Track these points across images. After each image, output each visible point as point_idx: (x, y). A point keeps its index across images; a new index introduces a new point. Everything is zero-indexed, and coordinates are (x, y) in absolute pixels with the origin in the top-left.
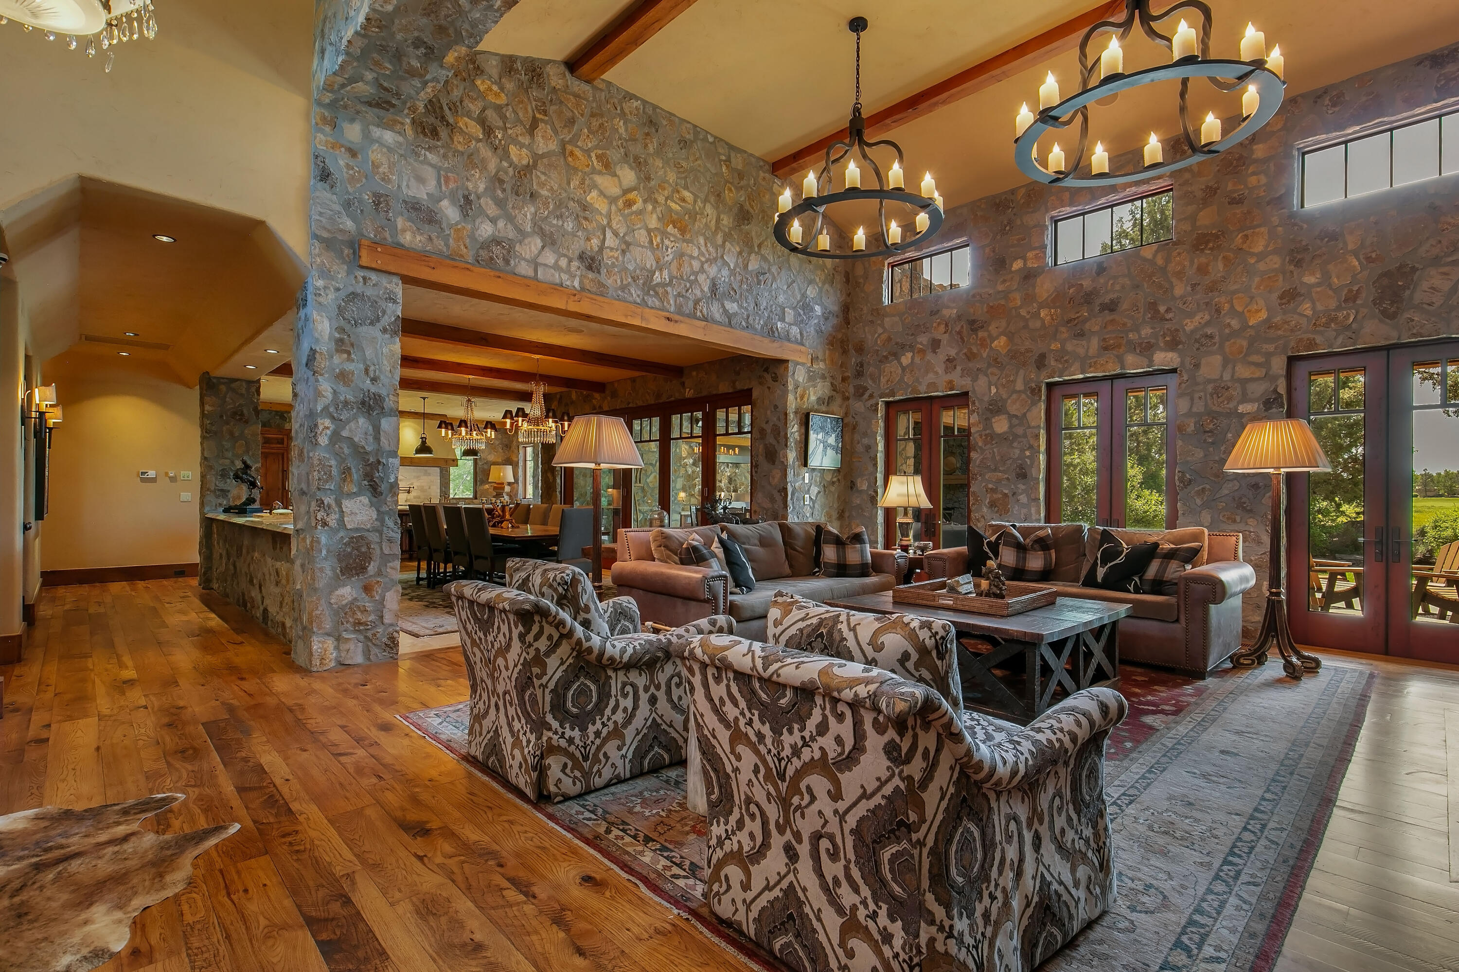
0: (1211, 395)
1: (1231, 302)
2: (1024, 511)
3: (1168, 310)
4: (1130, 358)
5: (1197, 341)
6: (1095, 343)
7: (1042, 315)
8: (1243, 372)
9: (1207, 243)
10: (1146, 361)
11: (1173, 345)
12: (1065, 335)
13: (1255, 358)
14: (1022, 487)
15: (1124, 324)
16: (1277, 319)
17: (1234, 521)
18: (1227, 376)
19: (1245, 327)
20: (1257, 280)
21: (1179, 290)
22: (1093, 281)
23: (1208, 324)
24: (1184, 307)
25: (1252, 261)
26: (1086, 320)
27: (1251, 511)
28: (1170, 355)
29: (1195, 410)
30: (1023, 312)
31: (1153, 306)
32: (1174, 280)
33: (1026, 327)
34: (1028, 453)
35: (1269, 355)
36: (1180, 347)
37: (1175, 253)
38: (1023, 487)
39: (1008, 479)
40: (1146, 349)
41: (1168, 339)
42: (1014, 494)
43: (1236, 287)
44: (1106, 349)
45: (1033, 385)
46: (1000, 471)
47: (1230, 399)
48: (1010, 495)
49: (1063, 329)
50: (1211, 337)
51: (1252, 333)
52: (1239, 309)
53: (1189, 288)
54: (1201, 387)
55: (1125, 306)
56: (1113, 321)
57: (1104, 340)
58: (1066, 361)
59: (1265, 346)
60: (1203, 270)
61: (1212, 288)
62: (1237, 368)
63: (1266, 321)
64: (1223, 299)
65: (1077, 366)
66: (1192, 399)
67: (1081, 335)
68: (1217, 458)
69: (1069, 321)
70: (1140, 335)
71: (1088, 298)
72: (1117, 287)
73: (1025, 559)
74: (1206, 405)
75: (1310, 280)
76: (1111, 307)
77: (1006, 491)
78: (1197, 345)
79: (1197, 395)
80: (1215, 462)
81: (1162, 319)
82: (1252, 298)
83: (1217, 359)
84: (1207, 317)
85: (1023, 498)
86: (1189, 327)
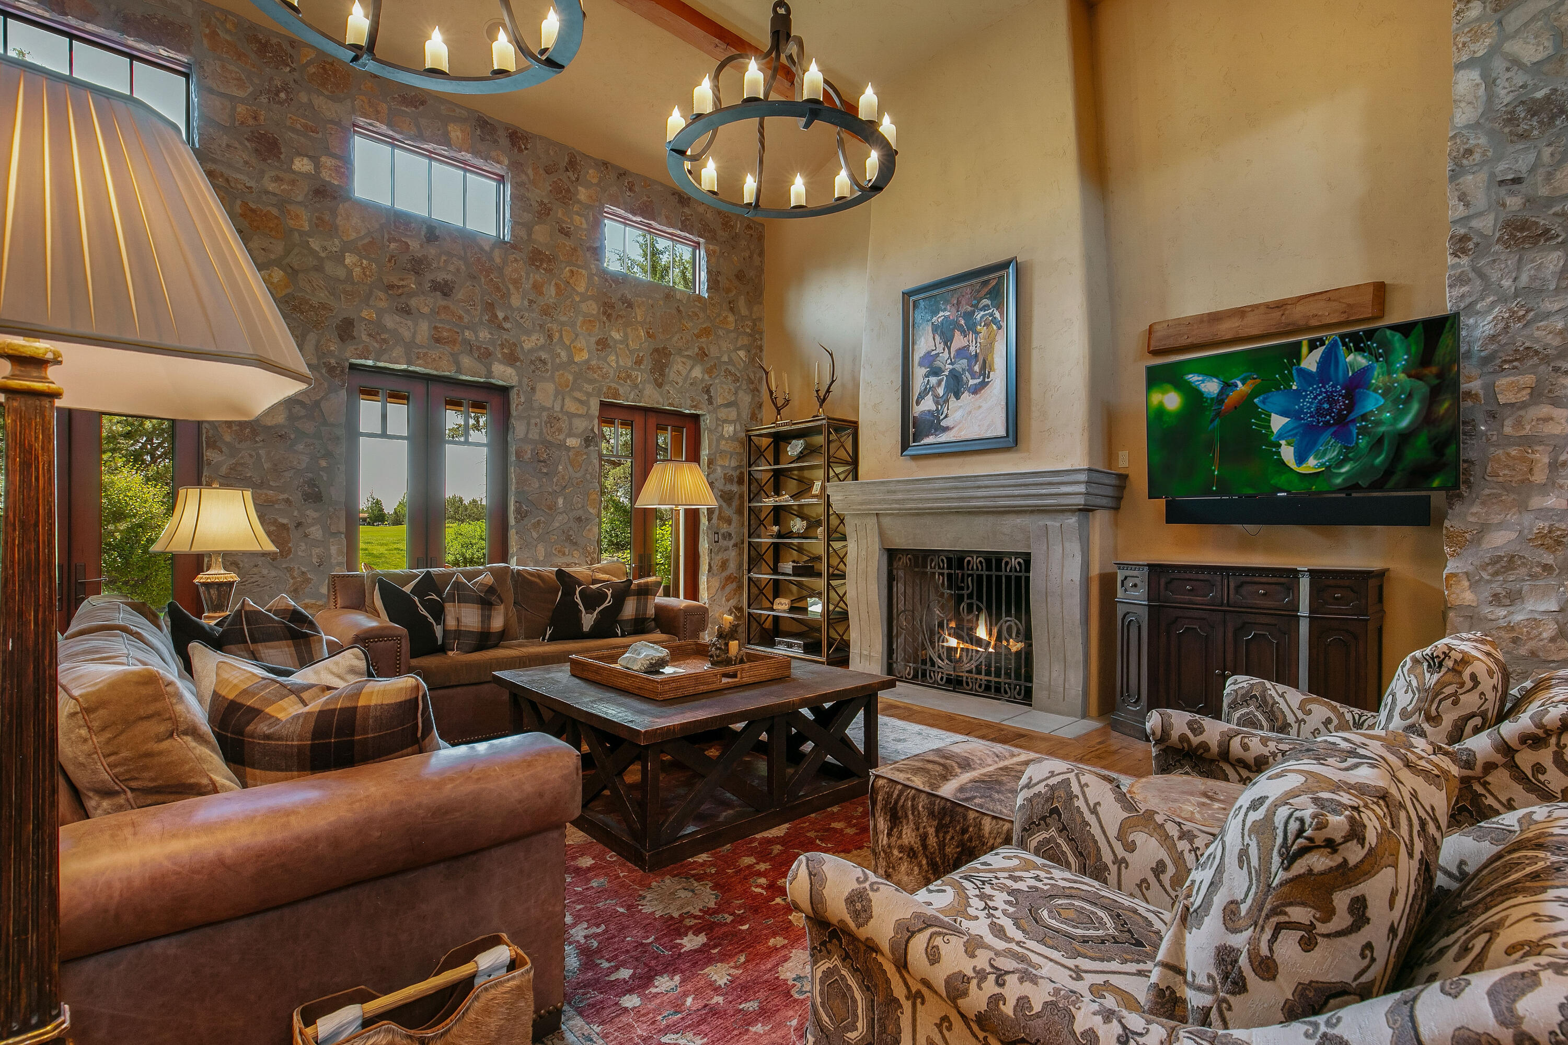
0: (546, 424)
1: (560, 332)
2: (316, 551)
3: (506, 319)
4: (466, 361)
5: (532, 362)
6: (424, 328)
7: (347, 261)
8: (571, 406)
9: (542, 261)
10: (483, 371)
11: (511, 359)
12: (383, 304)
13: (578, 395)
14: (311, 514)
15: (461, 318)
16: (594, 362)
17: (564, 554)
18: (557, 408)
19: (571, 361)
20: (581, 318)
21: (516, 301)
22: (422, 246)
23: (542, 347)
24: (522, 321)
25: (578, 299)
26: (412, 295)
27: (576, 544)
28: (510, 371)
29: (530, 436)
30: (315, 244)
31: (490, 307)
32: (511, 287)
33: (319, 269)
34: (323, 463)
35: (589, 395)
36: (518, 364)
37: (511, 258)
38: (315, 515)
39: (287, 501)
40: (485, 356)
41: (505, 351)
42: (299, 525)
43: (564, 319)
44: (438, 340)
45: (333, 361)
46: (271, 488)
47: (560, 430)
48: (292, 526)
49: (381, 294)
50: (544, 362)
51: (577, 369)
52: (568, 343)
53: (526, 303)
54: (536, 413)
55: (460, 295)
56: (446, 308)
57: (436, 328)
58: (385, 341)
59: (585, 385)
60: (537, 288)
61: (546, 311)
62: (566, 401)
63: (587, 362)
64: (555, 327)
65: (398, 351)
66: (528, 424)
67: (406, 311)
68: (550, 490)
69: (391, 287)
70: (477, 337)
71: (418, 266)
72: (452, 268)
73: (489, 617)
74: (541, 433)
75: (616, 336)
76: (444, 289)
77: (285, 521)
78: (533, 367)
79: (533, 421)
80: (550, 493)
81: (500, 327)
82: (577, 335)
83: (550, 387)
84: (542, 341)
85: (316, 532)
86: (527, 346)
